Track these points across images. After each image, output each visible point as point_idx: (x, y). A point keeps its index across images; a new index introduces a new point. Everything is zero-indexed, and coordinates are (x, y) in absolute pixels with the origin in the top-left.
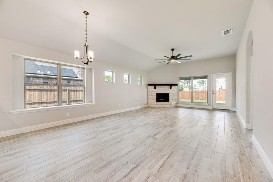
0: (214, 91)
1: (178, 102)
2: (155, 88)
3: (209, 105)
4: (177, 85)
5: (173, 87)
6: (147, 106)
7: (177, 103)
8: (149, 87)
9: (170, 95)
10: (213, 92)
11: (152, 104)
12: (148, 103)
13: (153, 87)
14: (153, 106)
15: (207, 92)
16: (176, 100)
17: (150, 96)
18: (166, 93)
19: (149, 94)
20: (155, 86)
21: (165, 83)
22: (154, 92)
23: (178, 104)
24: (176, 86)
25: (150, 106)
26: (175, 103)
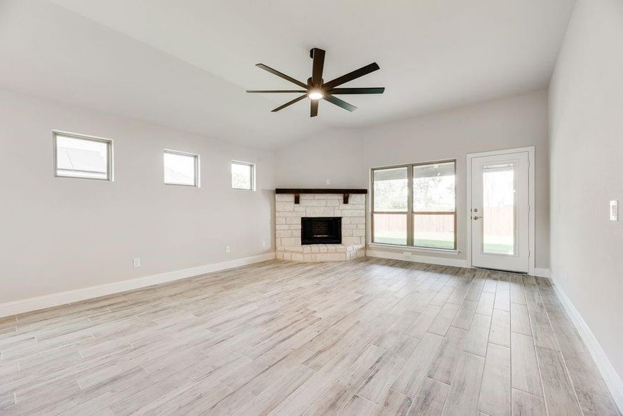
0: (476, 211)
1: (370, 243)
2: (297, 201)
3: (462, 255)
4: (364, 192)
5: (353, 198)
6: (270, 256)
7: (366, 247)
8: (278, 197)
9: (343, 221)
10: (474, 214)
11: (285, 251)
12: (275, 248)
13: (291, 197)
14: (287, 257)
15: (455, 213)
16: (363, 240)
17: (282, 227)
18: (332, 216)
19: (277, 219)
20: (297, 193)
21: (328, 185)
22: (292, 214)
23: (370, 249)
24: (364, 195)
25: (280, 256)
26: (360, 246)
